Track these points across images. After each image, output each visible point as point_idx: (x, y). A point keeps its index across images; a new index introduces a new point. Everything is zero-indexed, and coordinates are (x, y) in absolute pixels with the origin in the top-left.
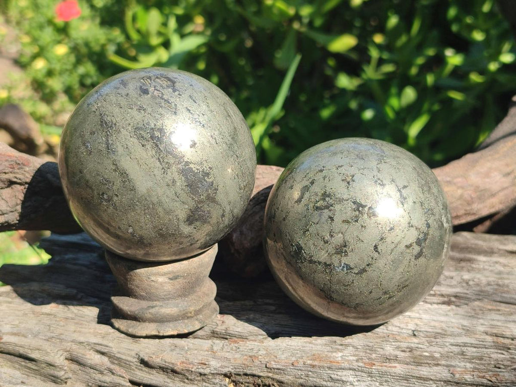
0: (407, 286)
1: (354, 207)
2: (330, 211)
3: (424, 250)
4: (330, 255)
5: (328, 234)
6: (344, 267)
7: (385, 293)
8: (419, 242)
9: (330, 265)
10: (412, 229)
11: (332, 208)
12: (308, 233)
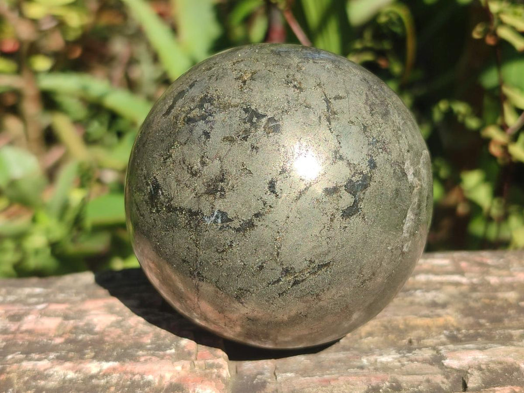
0: (327, 265)
1: (245, 116)
2: (207, 122)
3: (361, 205)
4: (198, 196)
5: (199, 160)
6: (217, 217)
7: (287, 272)
8: (351, 188)
9: (196, 214)
10: (340, 162)
11: (211, 118)
12: (169, 161)
